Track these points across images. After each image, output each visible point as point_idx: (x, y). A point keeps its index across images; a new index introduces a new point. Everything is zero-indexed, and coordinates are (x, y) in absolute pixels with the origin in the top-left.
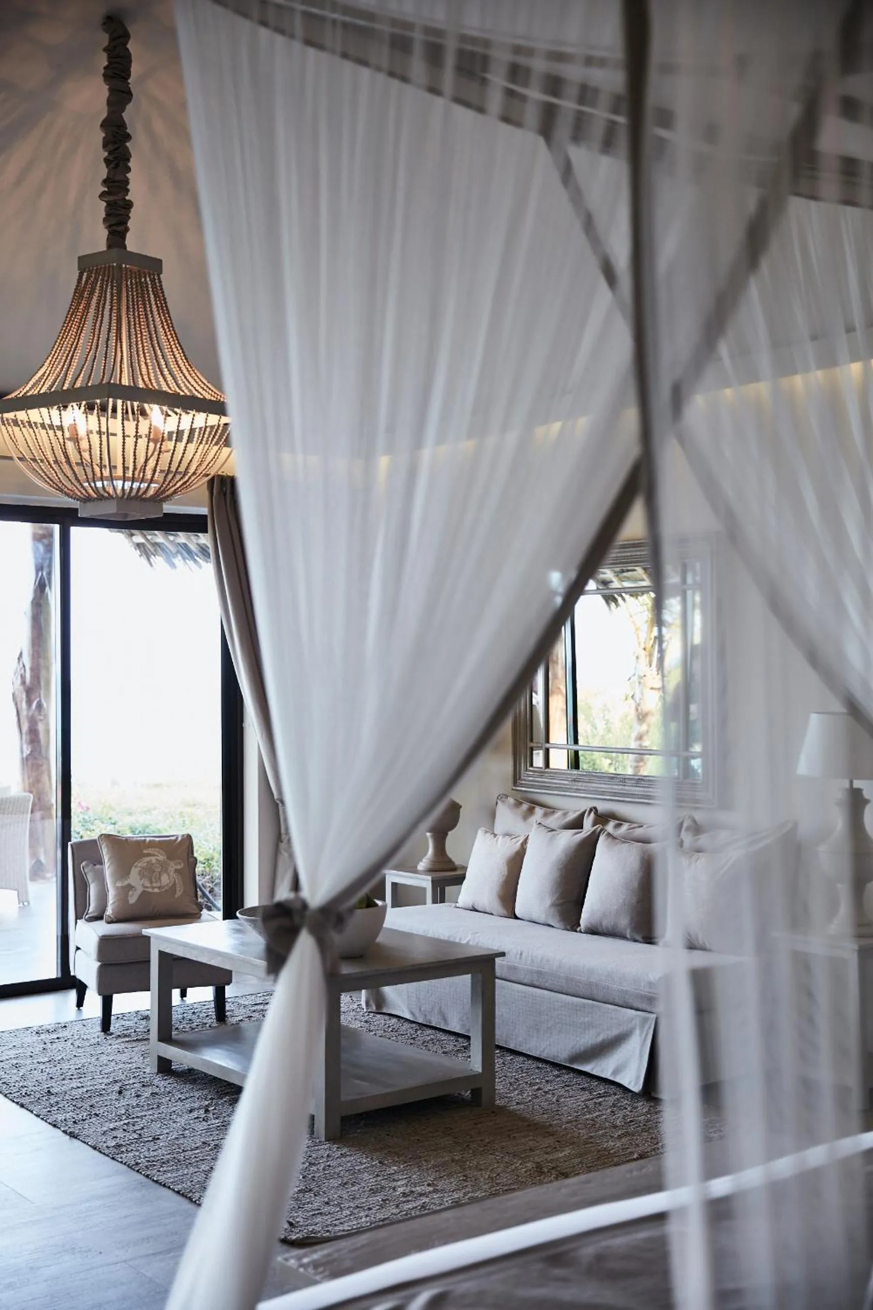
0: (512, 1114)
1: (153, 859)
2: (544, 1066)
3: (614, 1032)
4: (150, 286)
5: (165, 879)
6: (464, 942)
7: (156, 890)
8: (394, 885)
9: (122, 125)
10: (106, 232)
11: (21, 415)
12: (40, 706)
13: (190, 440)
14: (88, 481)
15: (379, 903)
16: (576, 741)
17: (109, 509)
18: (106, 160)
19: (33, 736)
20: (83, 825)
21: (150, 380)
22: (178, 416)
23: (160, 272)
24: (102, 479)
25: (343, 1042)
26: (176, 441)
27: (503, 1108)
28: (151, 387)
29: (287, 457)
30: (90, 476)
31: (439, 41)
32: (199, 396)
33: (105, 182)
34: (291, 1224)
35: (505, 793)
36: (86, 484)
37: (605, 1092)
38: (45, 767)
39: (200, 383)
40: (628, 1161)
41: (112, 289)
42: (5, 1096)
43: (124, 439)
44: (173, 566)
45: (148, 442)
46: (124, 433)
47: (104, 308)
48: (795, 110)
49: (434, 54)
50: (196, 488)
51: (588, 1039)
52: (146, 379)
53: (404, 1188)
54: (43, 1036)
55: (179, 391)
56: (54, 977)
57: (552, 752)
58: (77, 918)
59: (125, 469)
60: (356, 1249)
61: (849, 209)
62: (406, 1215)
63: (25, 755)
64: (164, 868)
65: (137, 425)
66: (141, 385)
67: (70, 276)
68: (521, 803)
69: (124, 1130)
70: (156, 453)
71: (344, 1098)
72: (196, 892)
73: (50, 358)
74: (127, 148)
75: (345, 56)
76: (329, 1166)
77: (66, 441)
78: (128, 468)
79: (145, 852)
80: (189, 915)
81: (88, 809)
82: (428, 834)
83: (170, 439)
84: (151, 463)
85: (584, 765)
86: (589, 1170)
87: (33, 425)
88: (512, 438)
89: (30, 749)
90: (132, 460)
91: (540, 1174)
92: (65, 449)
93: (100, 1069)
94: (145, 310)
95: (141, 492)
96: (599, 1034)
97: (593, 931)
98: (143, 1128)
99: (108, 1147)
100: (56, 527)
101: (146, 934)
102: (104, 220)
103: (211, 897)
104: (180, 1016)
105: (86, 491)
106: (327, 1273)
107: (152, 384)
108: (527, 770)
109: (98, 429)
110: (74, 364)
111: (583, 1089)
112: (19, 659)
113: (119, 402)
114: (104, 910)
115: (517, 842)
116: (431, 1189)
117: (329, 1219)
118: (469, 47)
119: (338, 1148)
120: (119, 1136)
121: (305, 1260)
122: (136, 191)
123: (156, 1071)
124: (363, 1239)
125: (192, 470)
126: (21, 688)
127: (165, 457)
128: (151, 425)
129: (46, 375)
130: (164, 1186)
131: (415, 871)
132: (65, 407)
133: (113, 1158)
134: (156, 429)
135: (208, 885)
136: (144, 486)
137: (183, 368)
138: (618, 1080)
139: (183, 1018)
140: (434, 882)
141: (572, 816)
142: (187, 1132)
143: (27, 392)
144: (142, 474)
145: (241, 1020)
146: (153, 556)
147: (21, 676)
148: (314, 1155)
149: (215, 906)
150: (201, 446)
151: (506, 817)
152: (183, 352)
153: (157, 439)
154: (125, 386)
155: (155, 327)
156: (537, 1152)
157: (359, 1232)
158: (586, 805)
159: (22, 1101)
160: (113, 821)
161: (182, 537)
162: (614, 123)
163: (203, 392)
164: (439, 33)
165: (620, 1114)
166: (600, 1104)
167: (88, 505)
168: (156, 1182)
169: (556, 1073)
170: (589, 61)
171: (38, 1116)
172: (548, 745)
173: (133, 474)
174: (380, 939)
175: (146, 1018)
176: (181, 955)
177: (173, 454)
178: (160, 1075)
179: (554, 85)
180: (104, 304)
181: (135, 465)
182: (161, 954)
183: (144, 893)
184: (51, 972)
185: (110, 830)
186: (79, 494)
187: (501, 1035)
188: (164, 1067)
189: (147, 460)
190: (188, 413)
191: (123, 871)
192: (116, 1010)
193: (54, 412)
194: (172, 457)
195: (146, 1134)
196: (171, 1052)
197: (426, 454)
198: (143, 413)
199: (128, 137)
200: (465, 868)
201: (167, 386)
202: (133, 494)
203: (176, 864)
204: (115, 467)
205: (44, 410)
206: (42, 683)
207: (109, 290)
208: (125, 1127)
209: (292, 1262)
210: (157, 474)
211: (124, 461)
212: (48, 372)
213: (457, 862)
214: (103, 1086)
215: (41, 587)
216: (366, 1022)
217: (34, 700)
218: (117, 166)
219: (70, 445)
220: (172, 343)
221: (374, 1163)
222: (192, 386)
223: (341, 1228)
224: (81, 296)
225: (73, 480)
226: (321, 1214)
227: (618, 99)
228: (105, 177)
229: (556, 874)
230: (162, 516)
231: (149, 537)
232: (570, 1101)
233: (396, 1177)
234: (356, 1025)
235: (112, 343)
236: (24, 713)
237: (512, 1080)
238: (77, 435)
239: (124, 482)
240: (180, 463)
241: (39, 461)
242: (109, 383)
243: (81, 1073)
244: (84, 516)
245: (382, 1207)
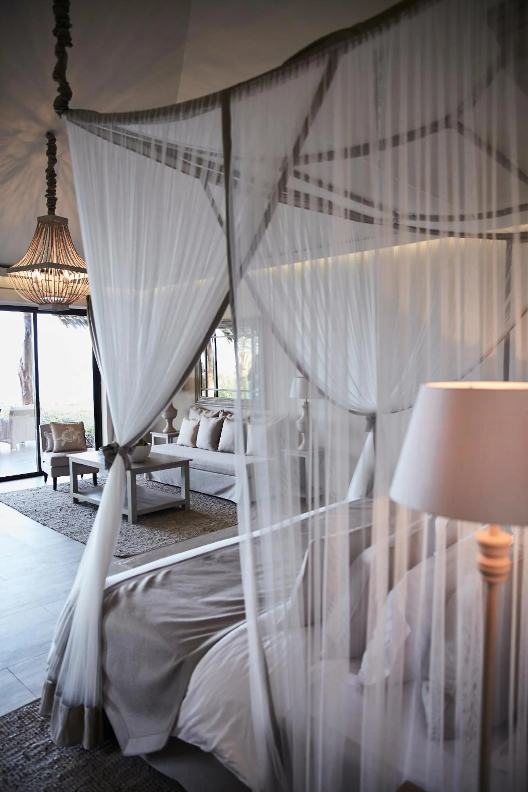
0: (196, 512)
1: (70, 430)
2: (207, 496)
3: (230, 484)
4: (64, 228)
5: (74, 437)
6: (179, 456)
7: (71, 441)
8: (155, 437)
9: (53, 171)
10: (47, 209)
11: (17, 273)
12: (28, 377)
13: (79, 283)
14: (41, 297)
15: (149, 444)
16: (217, 388)
17: (50, 307)
18: (48, 183)
19: (26, 388)
20: (45, 419)
21: (64, 261)
22: (74, 274)
23: (67, 223)
24: (47, 296)
25: (138, 491)
26: (74, 283)
27: (192, 510)
28: (64, 264)
29: (108, 289)
30: (42, 295)
31: (160, 144)
32: (82, 267)
33: (47, 191)
34: (121, 551)
35: (193, 405)
36: (41, 298)
37: (227, 504)
38: (31, 399)
39: (82, 263)
40: (234, 525)
41: (50, 228)
42: (20, 512)
43: (55, 282)
44: (76, 327)
45: (64, 283)
46: (54, 280)
47: (47, 236)
48: (280, 174)
49: (159, 149)
50: (81, 300)
51: (221, 487)
52: (63, 261)
53: (159, 537)
54: (33, 492)
55: (74, 265)
56: (36, 471)
57: (209, 392)
58: (43, 452)
59: (55, 293)
60: (142, 558)
61: (297, 208)
62: (160, 546)
63: (24, 395)
64: (73, 433)
65: (59, 277)
66: (61, 263)
67: (34, 224)
68: (198, 409)
69: (62, 522)
70: (66, 287)
71: (138, 509)
72: (85, 441)
73: (27, 253)
74: (55, 179)
75: (127, 148)
76: (134, 532)
77: (33, 283)
78: (56, 293)
79: (67, 428)
80: (82, 449)
81: (47, 413)
82: (166, 420)
83: (71, 282)
84: (65, 291)
85: (220, 396)
86: (221, 529)
87: (21, 277)
88: (186, 285)
89: (25, 392)
90: (58, 289)
91: (205, 531)
92: (33, 286)
93: (54, 502)
94: (62, 236)
95: (61, 301)
96: (224, 485)
97: (222, 451)
98: (69, 522)
99: (57, 528)
100: (32, 314)
101: (68, 456)
102: (47, 204)
103: (91, 443)
104: (81, 484)
105: (41, 301)
106: (131, 566)
107: (64, 263)
108: (200, 398)
109: (45, 279)
110: (36, 256)
111: (219, 503)
112: (21, 361)
113: (53, 269)
114: (53, 448)
115: (197, 422)
116: (168, 537)
117: (134, 549)
118: (170, 147)
119: (137, 526)
120: (60, 525)
121: (124, 563)
122: (59, 194)
123: (73, 502)
124: (144, 555)
125: (79, 294)
126: (22, 371)
127: (70, 289)
128: (64, 277)
129: (26, 259)
130: (77, 540)
131: (162, 432)
132: (33, 271)
133: (59, 532)
134: (66, 279)
135: (90, 439)
136: (62, 299)
137: (76, 257)
138: (230, 499)
139: (82, 484)
140: (169, 437)
141: (215, 413)
142: (84, 522)
143: (19, 265)
144: (61, 295)
145: (102, 485)
146: (68, 324)
147: (22, 367)
148: (128, 528)
149: (93, 446)
150: (83, 285)
151: (193, 414)
152: (76, 252)
153: (66, 282)
154: (55, 263)
155: (66, 242)
156: (204, 524)
157: (144, 552)
158: (220, 409)
159: (26, 514)
160: (56, 417)
161: (78, 318)
162: (220, 175)
163: (83, 266)
164: (160, 142)
165: (232, 510)
166: (225, 508)
167: (42, 306)
168: (74, 539)
169: (210, 498)
170: (211, 154)
171: (32, 519)
172: (207, 389)
173: (58, 295)
174: (149, 456)
175: (69, 485)
176: (80, 463)
177: (72, 288)
178: (74, 504)
179: (200, 161)
180: (47, 234)
181: (59, 292)
182: (73, 463)
183: (66, 442)
184: (35, 470)
185: (55, 421)
186: (39, 302)
187: (191, 487)
188: (76, 501)
189: (63, 290)
190: (78, 273)
191: (59, 434)
192: (58, 483)
193: (29, 272)
194: (72, 289)
195: (70, 524)
196: (78, 496)
197: (156, 290)
198: (62, 273)
199: (55, 175)
200: (179, 431)
201: (71, 264)
202: (58, 302)
203: (78, 432)
204: (52, 292)
205: (25, 272)
206: (29, 369)
207: (49, 229)
208: (63, 521)
209: (120, 564)
210: (67, 295)
211: (55, 290)
212: (26, 258)
213: (177, 429)
214: (55, 508)
215: (28, 335)
216: (146, 484)
217: (26, 375)
218: (51, 185)
219: (35, 285)
220: (72, 248)
221: (149, 530)
222: (79, 263)
223: (138, 551)
224: (39, 231)
225: (37, 297)
226: (131, 547)
227: (221, 167)
228: (47, 189)
229: (210, 433)
230: (68, 310)
231: (67, 317)
232: (215, 507)
233: (156, 534)
234: (142, 485)
235: (50, 248)
236: (23, 380)
237: (196, 501)
238: (37, 281)
239: (55, 297)
240: (75, 291)
241: (24, 290)
242: (49, 262)
243: (46, 504)
244: (41, 310)
245: (151, 544)
